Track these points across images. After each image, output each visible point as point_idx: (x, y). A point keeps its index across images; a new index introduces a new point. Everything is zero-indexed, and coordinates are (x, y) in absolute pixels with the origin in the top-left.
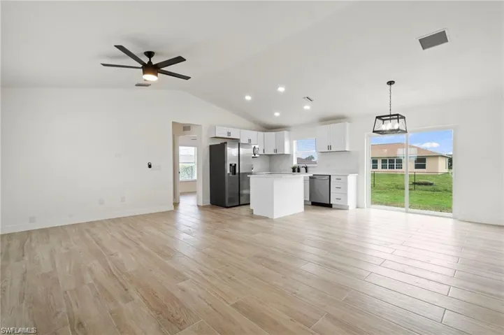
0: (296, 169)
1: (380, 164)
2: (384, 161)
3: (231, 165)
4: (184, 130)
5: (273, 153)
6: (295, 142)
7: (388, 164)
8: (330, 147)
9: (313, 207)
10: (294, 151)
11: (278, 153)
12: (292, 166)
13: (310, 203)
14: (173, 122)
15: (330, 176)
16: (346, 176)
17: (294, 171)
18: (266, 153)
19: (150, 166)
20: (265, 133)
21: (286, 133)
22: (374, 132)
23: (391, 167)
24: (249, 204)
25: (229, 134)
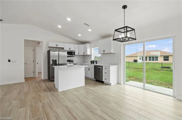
0: (92, 62)
1: (148, 59)
2: (150, 58)
3: (53, 60)
4: (38, 44)
5: (83, 54)
6: (92, 49)
7: (152, 59)
8: (104, 51)
9: (96, 82)
10: (92, 54)
11: (85, 54)
12: (91, 61)
13: (95, 80)
14: (25, 40)
15: (102, 66)
16: (110, 66)
17: (91, 63)
18: (80, 54)
19: (9, 61)
20: (80, 45)
21: (88, 44)
22: (114, 40)
23: (153, 60)
24: (54, 81)
25: (57, 45)
